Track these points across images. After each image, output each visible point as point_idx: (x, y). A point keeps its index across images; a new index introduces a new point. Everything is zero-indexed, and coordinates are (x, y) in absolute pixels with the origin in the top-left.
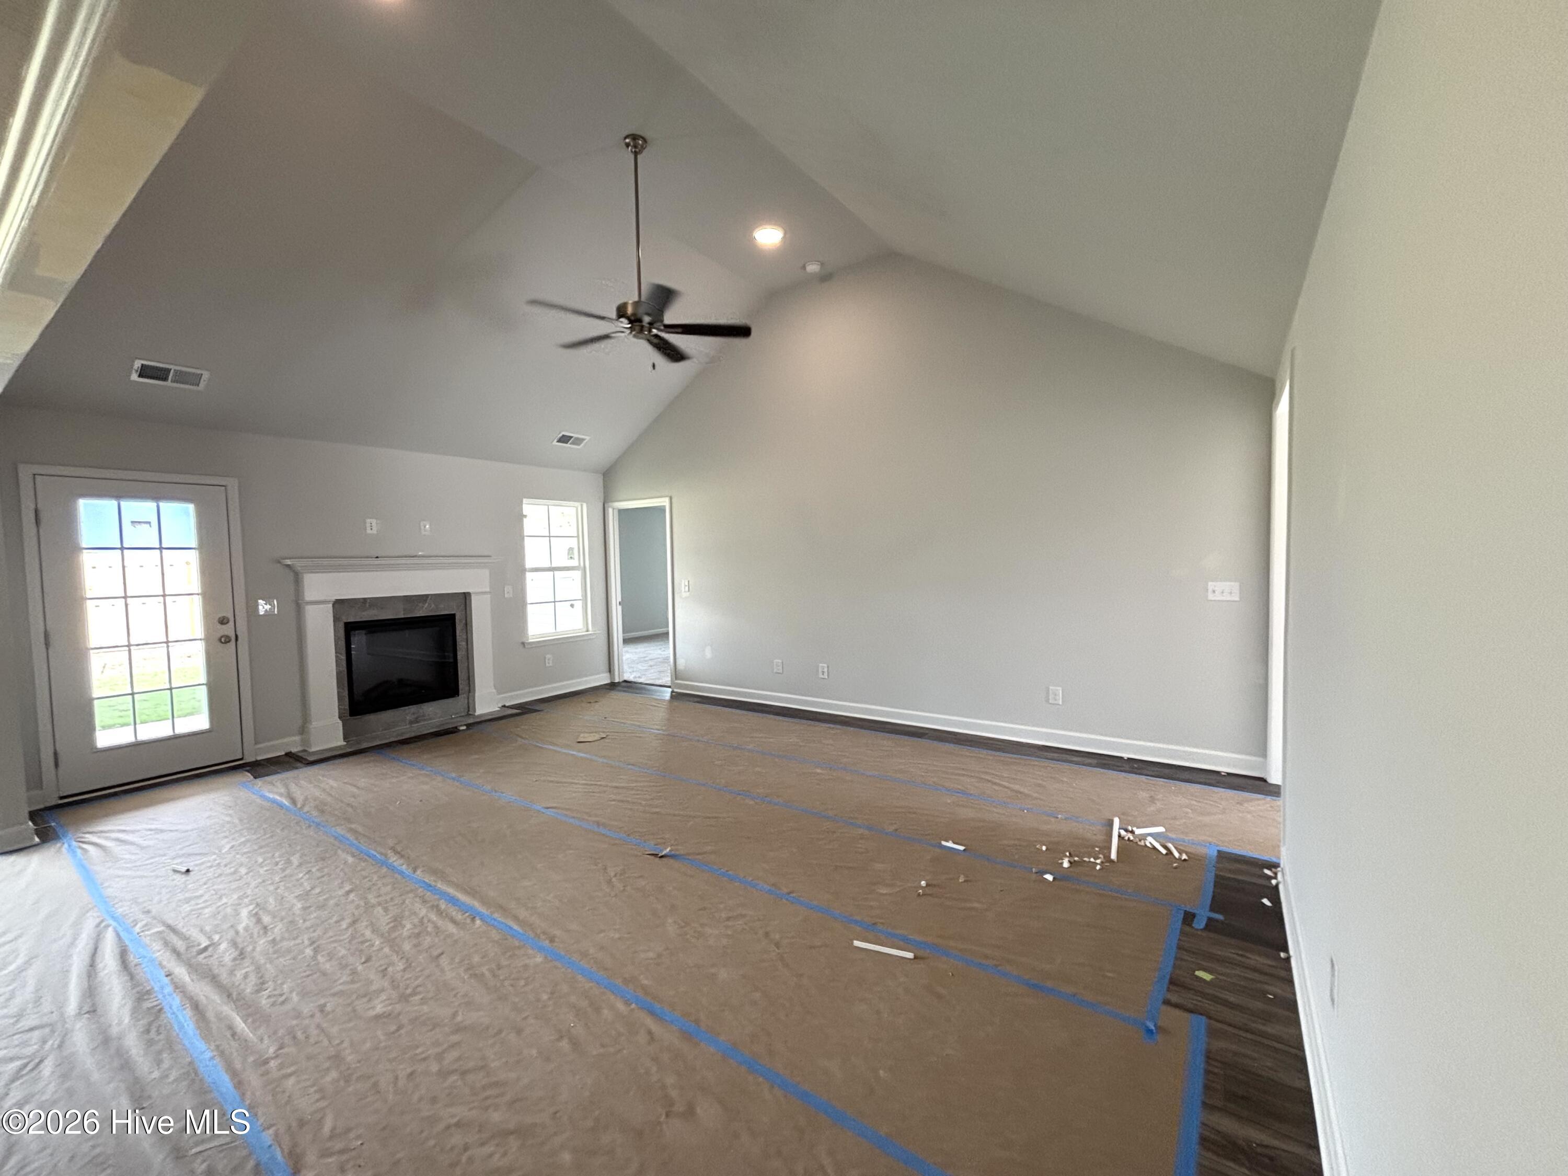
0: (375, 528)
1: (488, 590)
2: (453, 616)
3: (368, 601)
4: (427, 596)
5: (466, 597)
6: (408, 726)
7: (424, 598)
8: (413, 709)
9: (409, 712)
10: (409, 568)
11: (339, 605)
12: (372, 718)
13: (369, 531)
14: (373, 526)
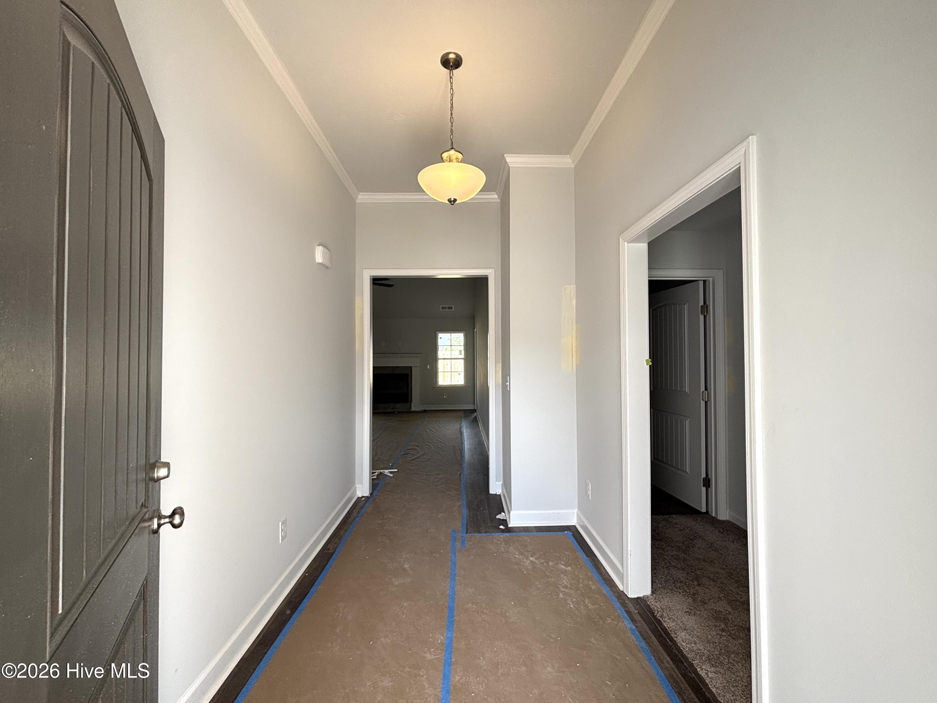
1: (418, 366)
2: (409, 373)
3: (381, 367)
5: (411, 368)
7: (398, 367)
9: (391, 405)
10: (395, 357)
12: (380, 405)
14: (383, 344)
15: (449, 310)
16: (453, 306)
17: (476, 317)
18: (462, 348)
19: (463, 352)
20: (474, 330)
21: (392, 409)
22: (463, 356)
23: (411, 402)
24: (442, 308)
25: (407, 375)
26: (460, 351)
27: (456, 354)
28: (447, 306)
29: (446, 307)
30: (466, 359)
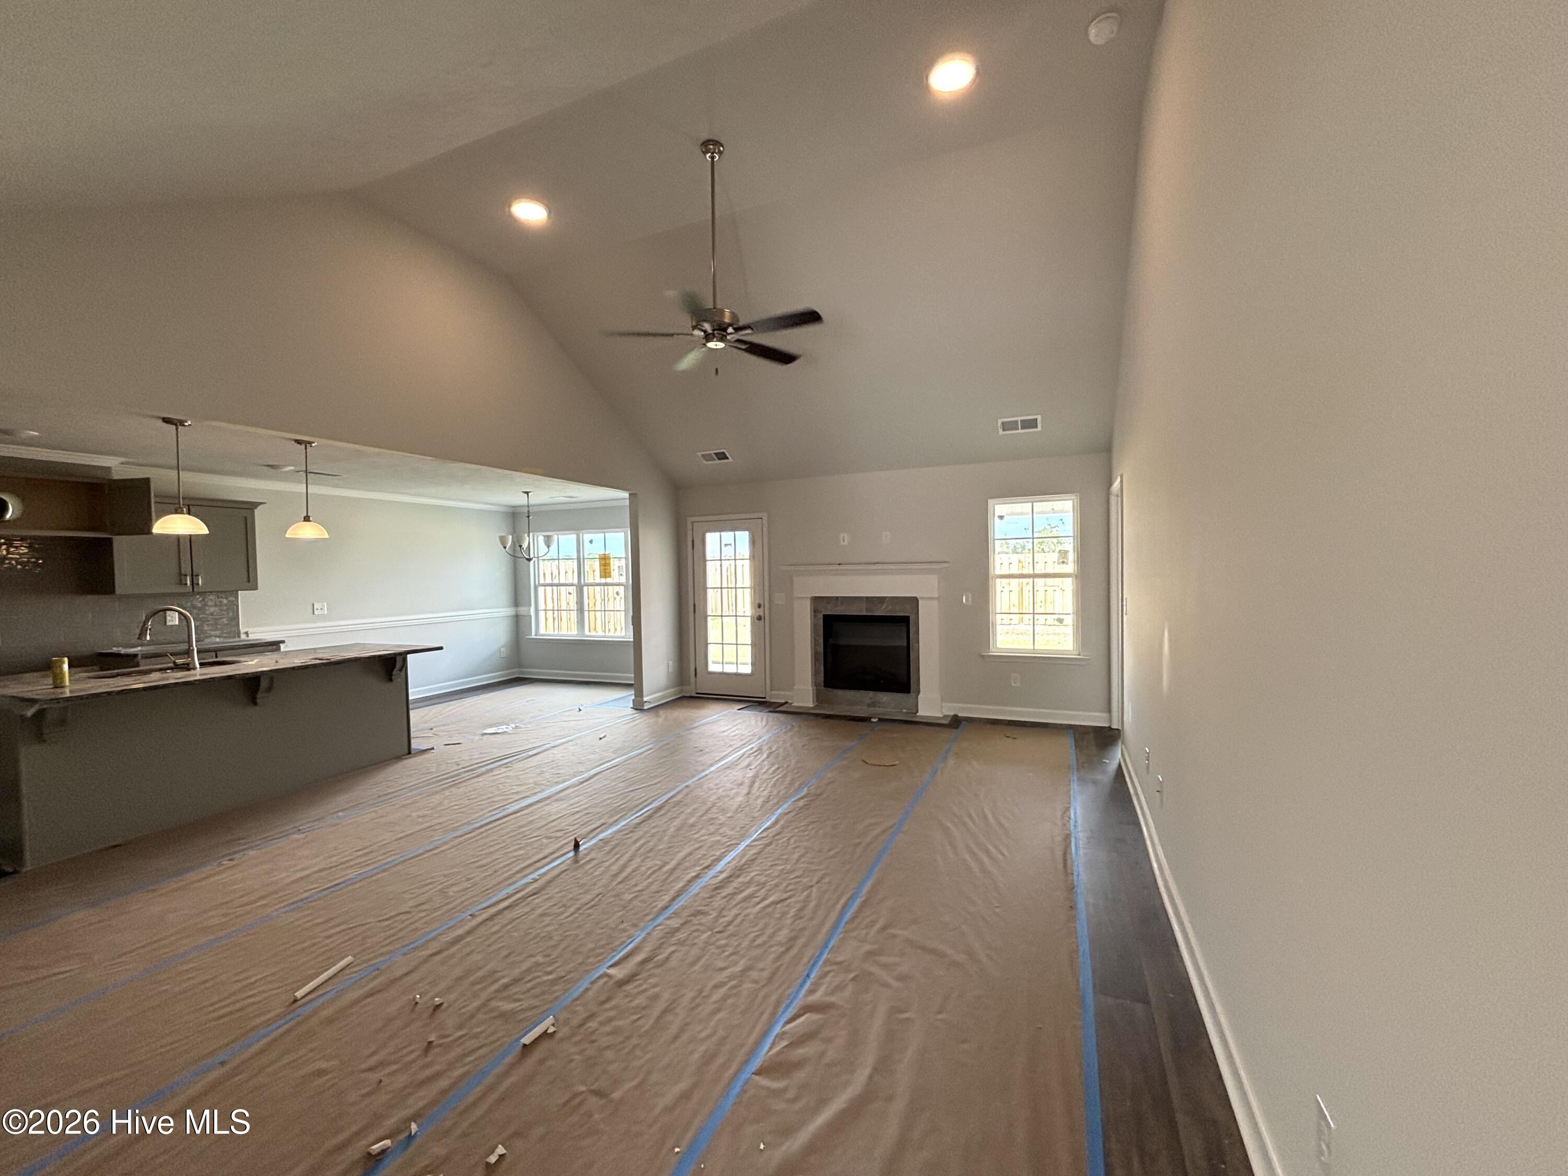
0: (846, 543)
1: (936, 595)
2: (908, 618)
3: (840, 599)
4: (885, 598)
5: (915, 601)
6: (866, 708)
7: (882, 600)
8: (871, 693)
9: (868, 696)
10: (875, 572)
11: (816, 600)
12: (840, 693)
13: (842, 543)
14: (845, 539)
15: (1024, 431)
16: (1039, 418)
17: (1116, 449)
18: (1069, 545)
19: (1071, 556)
20: (1110, 484)
21: (869, 705)
22: (1070, 567)
23: (918, 692)
24: (1005, 426)
25: (905, 621)
26: (1063, 554)
27: (1048, 562)
28: (1019, 419)
29: (1016, 422)
30: (1082, 577)
